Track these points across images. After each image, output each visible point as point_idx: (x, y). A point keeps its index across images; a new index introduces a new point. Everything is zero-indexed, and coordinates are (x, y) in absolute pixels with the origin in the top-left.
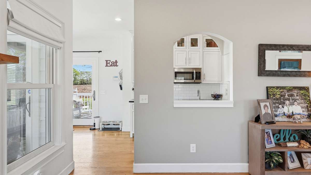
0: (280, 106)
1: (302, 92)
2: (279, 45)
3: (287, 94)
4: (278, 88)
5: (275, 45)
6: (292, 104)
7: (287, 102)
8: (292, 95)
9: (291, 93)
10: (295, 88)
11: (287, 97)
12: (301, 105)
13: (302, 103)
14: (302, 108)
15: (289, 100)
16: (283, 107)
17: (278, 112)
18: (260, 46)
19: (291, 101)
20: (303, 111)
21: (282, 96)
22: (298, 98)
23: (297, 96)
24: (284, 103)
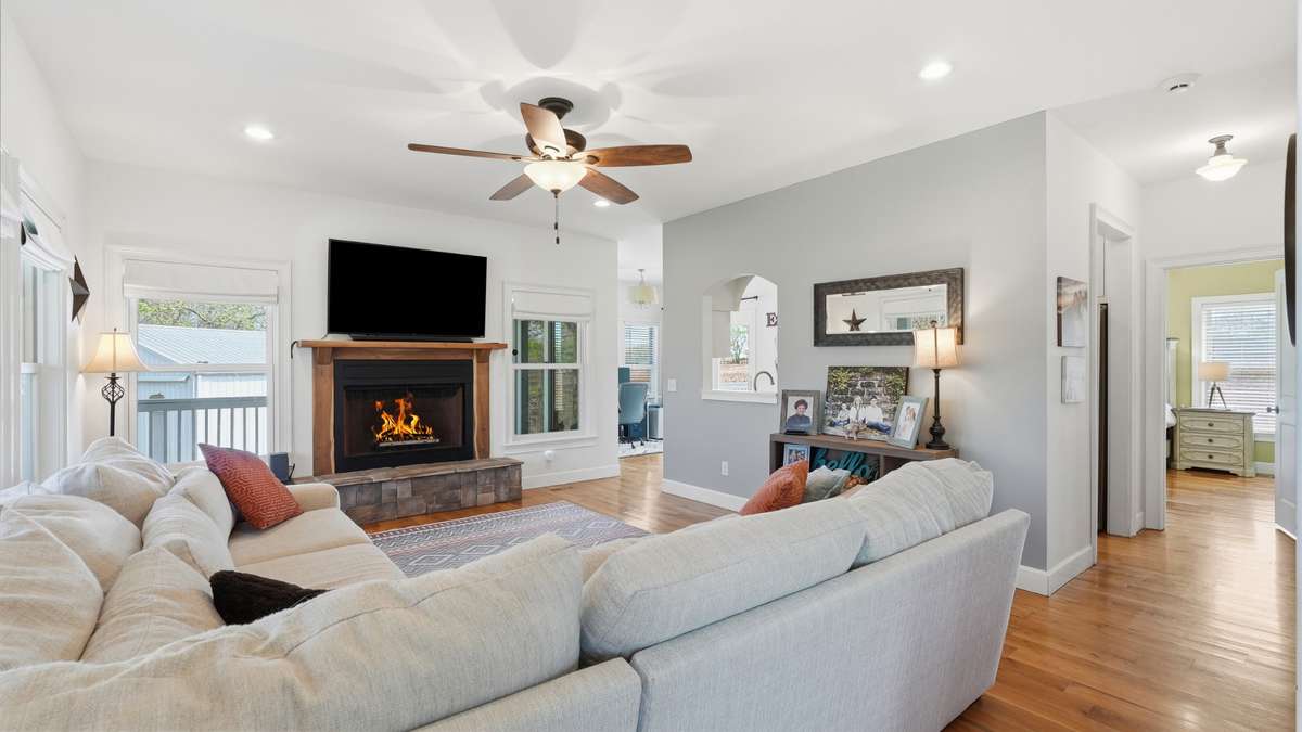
0: (844, 406)
1: (890, 378)
2: (849, 282)
3: (860, 382)
4: (845, 368)
5: (842, 284)
6: (866, 403)
7: (858, 399)
8: (869, 385)
9: (867, 380)
10: (877, 369)
11: (859, 387)
12: (884, 406)
13: (885, 402)
14: (885, 411)
15: (862, 394)
16: (849, 408)
17: (838, 418)
18: (817, 287)
19: (865, 396)
20: (885, 419)
21: (850, 385)
22: (880, 390)
23: (879, 386)
24: (852, 400)
